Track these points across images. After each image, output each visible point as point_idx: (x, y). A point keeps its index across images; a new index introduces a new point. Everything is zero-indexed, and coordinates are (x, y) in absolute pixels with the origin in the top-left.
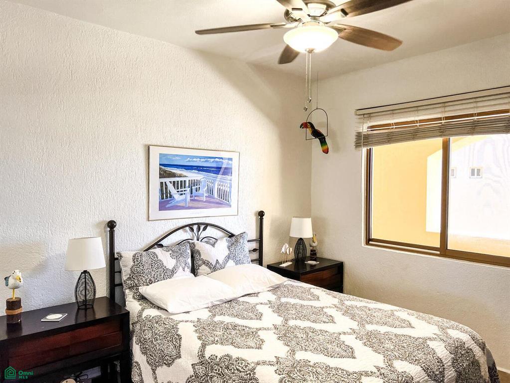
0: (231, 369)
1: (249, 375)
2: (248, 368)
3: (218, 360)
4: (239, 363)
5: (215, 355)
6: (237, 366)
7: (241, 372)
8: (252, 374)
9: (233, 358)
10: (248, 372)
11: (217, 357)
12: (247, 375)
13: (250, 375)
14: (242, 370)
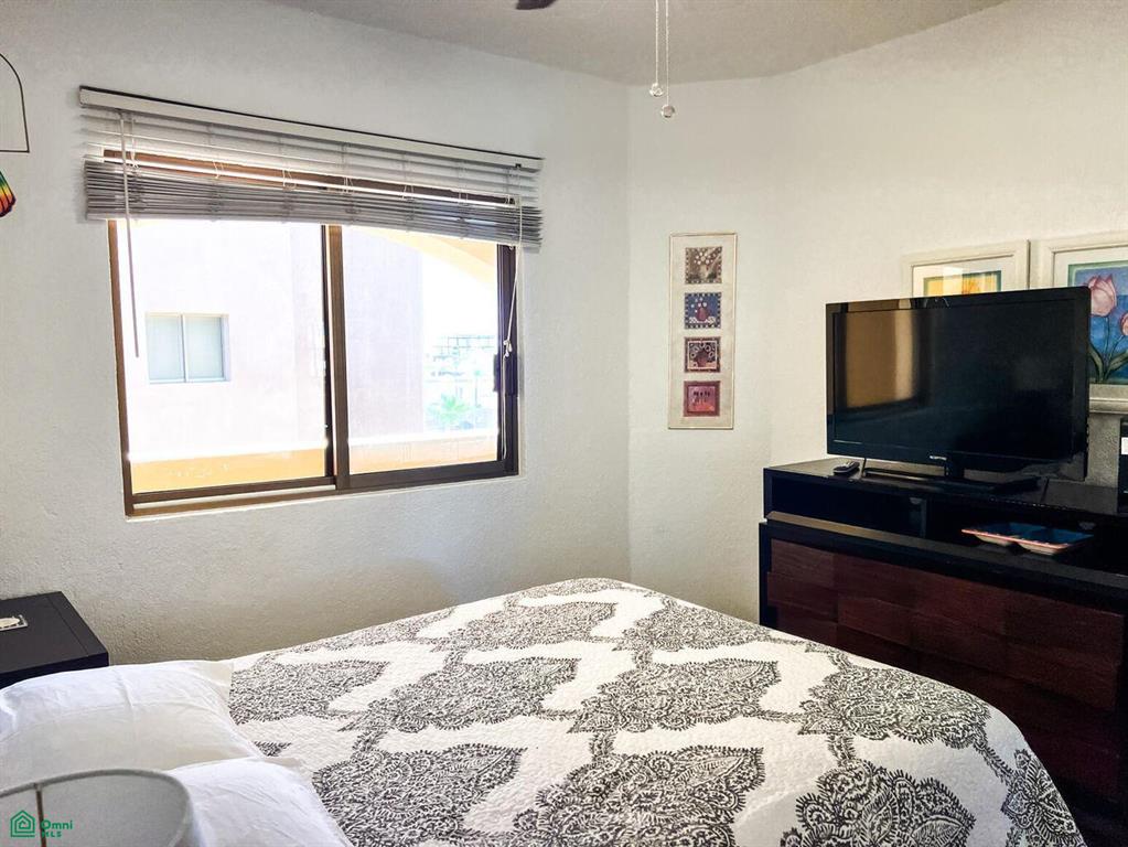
0: (849, 813)
1: (883, 785)
2: (863, 776)
3: (805, 834)
4: (841, 789)
5: (786, 835)
6: (848, 796)
7: (865, 796)
8: (882, 776)
9: (817, 794)
10: (875, 781)
11: (794, 831)
12: (879, 787)
13: (884, 781)
14: (864, 790)
